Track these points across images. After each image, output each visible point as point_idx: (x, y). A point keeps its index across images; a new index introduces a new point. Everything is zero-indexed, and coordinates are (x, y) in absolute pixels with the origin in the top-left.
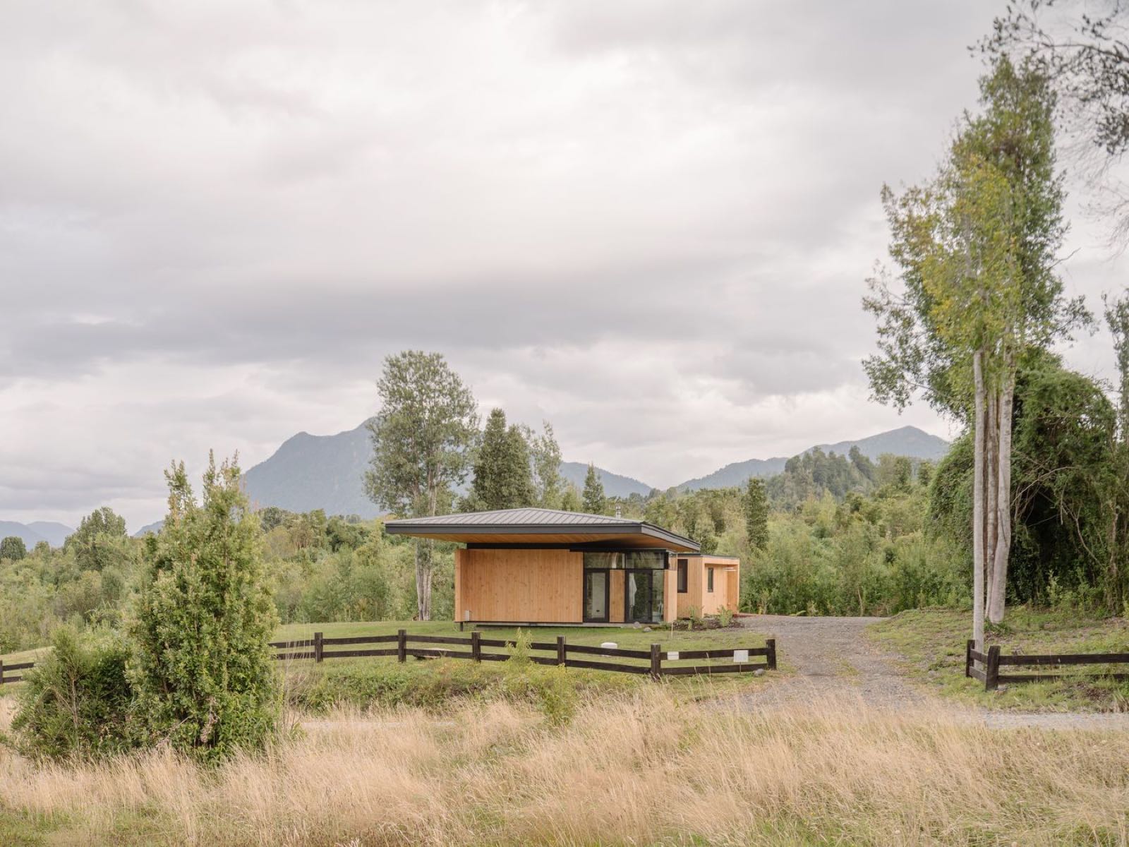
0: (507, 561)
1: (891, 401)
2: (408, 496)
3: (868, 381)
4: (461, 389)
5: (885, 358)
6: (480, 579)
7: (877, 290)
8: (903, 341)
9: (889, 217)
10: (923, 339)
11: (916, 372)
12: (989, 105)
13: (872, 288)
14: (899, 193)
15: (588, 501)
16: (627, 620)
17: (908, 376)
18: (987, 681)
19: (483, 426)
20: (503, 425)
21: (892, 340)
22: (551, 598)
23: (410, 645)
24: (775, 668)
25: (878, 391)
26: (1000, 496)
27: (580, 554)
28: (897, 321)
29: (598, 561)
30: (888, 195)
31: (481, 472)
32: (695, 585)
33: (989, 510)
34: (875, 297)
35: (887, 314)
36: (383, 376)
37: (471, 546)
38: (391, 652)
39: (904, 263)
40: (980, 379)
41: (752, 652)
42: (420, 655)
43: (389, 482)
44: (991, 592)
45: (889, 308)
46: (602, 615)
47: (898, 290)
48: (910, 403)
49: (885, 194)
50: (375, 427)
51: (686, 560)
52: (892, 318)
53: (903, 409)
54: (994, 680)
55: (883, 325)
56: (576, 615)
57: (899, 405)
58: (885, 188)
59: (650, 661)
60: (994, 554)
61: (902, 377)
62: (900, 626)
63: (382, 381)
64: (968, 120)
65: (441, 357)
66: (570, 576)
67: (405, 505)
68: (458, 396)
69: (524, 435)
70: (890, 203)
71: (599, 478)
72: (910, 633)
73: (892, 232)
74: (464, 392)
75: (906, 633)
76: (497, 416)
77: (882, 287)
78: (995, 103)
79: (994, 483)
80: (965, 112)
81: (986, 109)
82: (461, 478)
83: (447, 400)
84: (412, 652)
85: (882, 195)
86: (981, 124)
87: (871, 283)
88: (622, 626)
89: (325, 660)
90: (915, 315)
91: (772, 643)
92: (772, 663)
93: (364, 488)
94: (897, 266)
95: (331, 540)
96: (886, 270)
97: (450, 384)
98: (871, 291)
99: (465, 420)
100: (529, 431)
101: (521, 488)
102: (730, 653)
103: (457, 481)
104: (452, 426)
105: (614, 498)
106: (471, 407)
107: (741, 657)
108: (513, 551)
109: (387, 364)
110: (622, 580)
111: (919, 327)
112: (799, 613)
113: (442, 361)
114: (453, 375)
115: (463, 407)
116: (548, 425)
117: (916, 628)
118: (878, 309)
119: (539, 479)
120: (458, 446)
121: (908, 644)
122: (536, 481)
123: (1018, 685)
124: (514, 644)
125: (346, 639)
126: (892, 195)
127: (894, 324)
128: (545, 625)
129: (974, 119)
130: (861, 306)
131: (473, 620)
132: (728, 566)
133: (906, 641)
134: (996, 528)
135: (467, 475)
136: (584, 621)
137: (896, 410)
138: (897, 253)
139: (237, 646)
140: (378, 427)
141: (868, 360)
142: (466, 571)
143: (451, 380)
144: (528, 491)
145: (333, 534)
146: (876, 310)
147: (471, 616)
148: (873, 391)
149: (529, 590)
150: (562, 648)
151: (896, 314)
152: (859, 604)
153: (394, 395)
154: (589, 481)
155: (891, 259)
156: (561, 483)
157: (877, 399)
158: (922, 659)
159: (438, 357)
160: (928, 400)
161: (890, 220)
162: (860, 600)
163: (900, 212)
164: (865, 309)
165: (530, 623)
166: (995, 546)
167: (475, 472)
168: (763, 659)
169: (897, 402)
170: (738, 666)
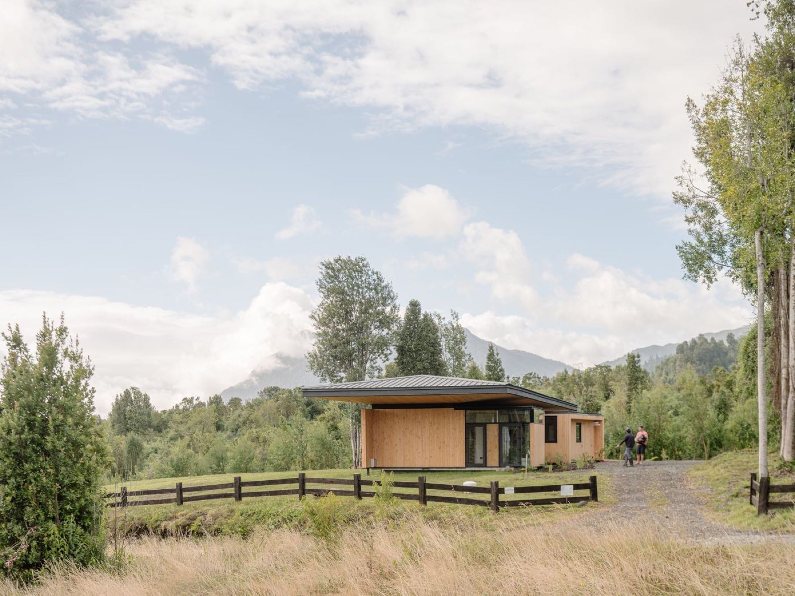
0: (404, 419)
1: (701, 279)
2: (344, 372)
3: (680, 262)
4: (383, 284)
5: (694, 242)
6: (383, 433)
7: (684, 186)
8: (708, 228)
9: (693, 125)
10: (726, 226)
11: (721, 253)
12: (775, 30)
13: (681, 184)
14: (701, 104)
15: (490, 373)
16: (501, 465)
17: (716, 257)
18: (759, 506)
19: (402, 314)
20: (419, 313)
21: (698, 227)
22: (440, 448)
23: (308, 486)
24: (596, 500)
25: (690, 271)
26: (790, 354)
27: (462, 412)
28: (702, 211)
29: (480, 417)
30: (691, 106)
31: (401, 350)
32: (564, 436)
33: (782, 366)
34: (684, 192)
35: (694, 205)
36: (321, 277)
37: (375, 406)
38: (293, 492)
39: (707, 162)
40: (760, 253)
41: (577, 487)
42: (318, 493)
43: (328, 360)
44: (784, 435)
45: (695, 201)
46: (481, 462)
47: (703, 186)
48: (716, 280)
49: (689, 106)
50: (316, 316)
51: (556, 417)
52: (698, 209)
53: (711, 285)
54: (766, 506)
55: (690, 214)
56: (459, 460)
57: (707, 282)
58: (689, 100)
59: (490, 495)
60: (787, 403)
61: (710, 258)
62: (716, 465)
63: (320, 280)
64: (758, 42)
65: (365, 259)
66: (455, 429)
67: (342, 378)
68: (382, 290)
69: (436, 321)
70: (693, 114)
71: (498, 354)
72: (722, 471)
73: (696, 138)
74: (386, 287)
75: (719, 470)
76: (414, 307)
77: (689, 183)
78: (781, 28)
79: (786, 344)
80: (755, 36)
81: (772, 33)
82: (386, 356)
83: (373, 293)
84: (310, 491)
85: (687, 107)
86: (769, 46)
87: (680, 180)
88: (497, 469)
89: (244, 499)
90: (718, 206)
91: (594, 479)
92: (594, 496)
93: (308, 364)
94: (702, 165)
95: (310, 410)
96: (691, 169)
97: (374, 280)
98: (680, 187)
99: (388, 309)
100: (440, 318)
101: (433, 363)
102: (557, 488)
103: (383, 358)
104: (378, 313)
105: (531, 374)
106: (392, 299)
107: (567, 491)
108: (408, 410)
109: (324, 267)
110: (497, 433)
111: (721, 217)
112: (653, 458)
113: (365, 262)
114: (377, 273)
115: (385, 299)
116: (454, 313)
117: (727, 467)
118: (686, 202)
119: (449, 356)
120: (383, 330)
121: (718, 480)
122: (446, 357)
123: (785, 510)
124: (379, 483)
125: (259, 482)
126: (694, 106)
127: (700, 214)
128: (435, 469)
129: (762, 41)
130: (672, 200)
131: (378, 466)
132: (595, 421)
133: (716, 478)
134: (787, 380)
135: (390, 354)
136: (466, 466)
137: (705, 286)
138: (700, 154)
139: (63, 481)
140: (319, 316)
141: (681, 245)
142: (372, 427)
143: (375, 277)
144: (439, 365)
145: (311, 406)
146: (684, 202)
147: (375, 463)
148: (686, 270)
149: (422, 441)
150: (424, 486)
151: (703, 206)
152: (704, 451)
153: (330, 291)
154: (491, 357)
155: (697, 160)
156: (467, 358)
157: (689, 277)
158: (725, 491)
159: (363, 260)
160: (731, 276)
161: (694, 128)
162: (705, 448)
163: (702, 120)
164: (676, 202)
165: (423, 468)
166: (787, 397)
167: (397, 350)
168: (587, 493)
169: (705, 279)
170: (565, 499)
